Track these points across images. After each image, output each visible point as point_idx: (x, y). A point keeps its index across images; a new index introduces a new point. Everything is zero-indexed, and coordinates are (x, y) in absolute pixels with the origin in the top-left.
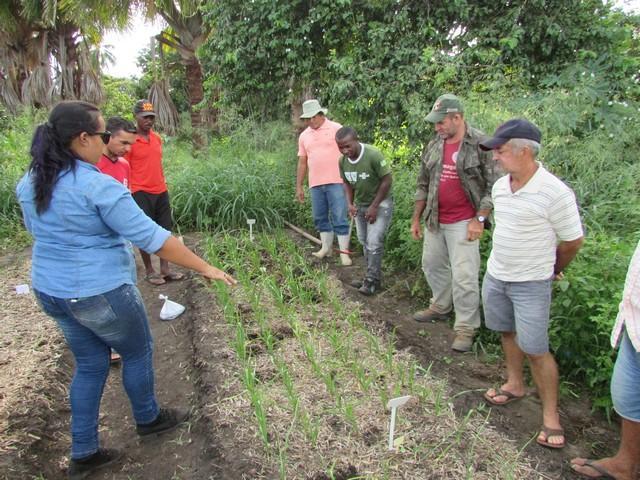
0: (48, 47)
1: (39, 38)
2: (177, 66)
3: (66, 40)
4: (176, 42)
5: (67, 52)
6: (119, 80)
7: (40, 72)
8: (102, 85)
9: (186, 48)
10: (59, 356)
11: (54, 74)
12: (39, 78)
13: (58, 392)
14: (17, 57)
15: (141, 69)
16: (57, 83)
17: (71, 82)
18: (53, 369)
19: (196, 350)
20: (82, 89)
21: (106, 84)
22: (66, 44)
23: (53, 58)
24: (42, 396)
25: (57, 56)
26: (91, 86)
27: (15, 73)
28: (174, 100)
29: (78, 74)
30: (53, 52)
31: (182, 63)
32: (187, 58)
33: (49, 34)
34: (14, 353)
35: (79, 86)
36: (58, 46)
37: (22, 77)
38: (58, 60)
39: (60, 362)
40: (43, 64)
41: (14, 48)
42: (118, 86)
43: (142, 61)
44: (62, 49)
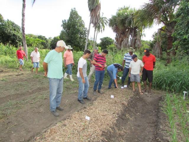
0: (130, 33)
1: (128, 31)
2: (165, 37)
3: (134, 31)
4: (166, 30)
5: (134, 34)
6: (146, 41)
7: (127, 39)
8: (141, 43)
9: (169, 32)
10: (117, 118)
11: (130, 40)
12: (126, 41)
13: (114, 129)
14: (122, 36)
15: (153, 38)
16: (130, 42)
17: (134, 42)
18: (115, 122)
19: (157, 133)
20: (136, 44)
21: (142, 42)
22: (134, 32)
23: (130, 35)
24: (110, 129)
25: (131, 35)
26: (138, 43)
27: (121, 40)
28: (161, 47)
29: (136, 40)
30: (131, 34)
31: (167, 36)
32: (169, 35)
33: (131, 30)
34: (107, 113)
35: (135, 43)
36: (132, 32)
37: (122, 41)
38: (131, 36)
39: (117, 120)
40: (128, 37)
41: (122, 34)
42: (145, 43)
43: (154, 36)
44: (133, 33)
